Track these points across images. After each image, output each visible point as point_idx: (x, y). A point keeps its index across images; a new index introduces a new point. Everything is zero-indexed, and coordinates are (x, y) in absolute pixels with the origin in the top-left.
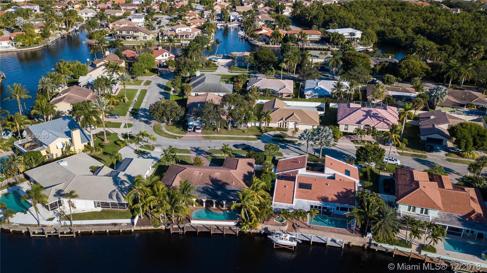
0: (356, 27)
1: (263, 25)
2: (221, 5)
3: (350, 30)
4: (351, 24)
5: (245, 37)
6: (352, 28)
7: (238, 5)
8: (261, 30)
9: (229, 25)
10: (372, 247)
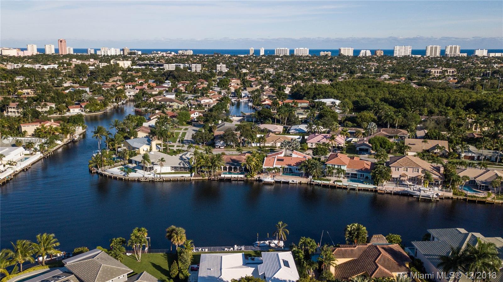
0: (336, 98)
1: (267, 98)
2: (234, 87)
3: (332, 100)
4: (333, 96)
5: (252, 107)
6: (334, 99)
7: (248, 87)
8: (265, 101)
9: (241, 100)
10: (311, 183)
